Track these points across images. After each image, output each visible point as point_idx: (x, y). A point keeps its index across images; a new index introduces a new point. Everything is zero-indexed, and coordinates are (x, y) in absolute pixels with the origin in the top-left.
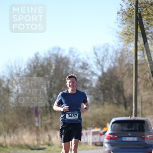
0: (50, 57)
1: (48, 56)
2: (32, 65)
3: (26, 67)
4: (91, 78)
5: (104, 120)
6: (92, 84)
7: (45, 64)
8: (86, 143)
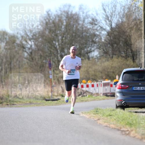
0: (61, 14)
1: (59, 13)
2: (44, 22)
4: (100, 33)
5: (113, 72)
6: (101, 38)
7: (57, 20)
8: (98, 94)
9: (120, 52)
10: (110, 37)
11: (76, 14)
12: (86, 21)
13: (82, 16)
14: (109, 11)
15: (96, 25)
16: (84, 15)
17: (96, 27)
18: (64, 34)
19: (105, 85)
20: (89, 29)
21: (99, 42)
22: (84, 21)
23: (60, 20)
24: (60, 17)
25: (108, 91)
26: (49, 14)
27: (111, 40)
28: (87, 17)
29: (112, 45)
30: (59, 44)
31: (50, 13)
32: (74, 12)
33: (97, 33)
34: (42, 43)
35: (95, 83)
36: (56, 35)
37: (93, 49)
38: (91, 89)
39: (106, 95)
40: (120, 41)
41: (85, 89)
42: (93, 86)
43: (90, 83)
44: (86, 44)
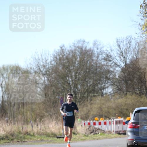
0: (75, 50)
1: (73, 48)
2: (58, 57)
3: (52, 59)
4: (114, 69)
5: (127, 109)
6: (115, 75)
7: (71, 56)
8: (110, 132)
9: (134, 89)
10: (124, 73)
11: (90, 50)
12: (100, 57)
13: (96, 51)
14: (123, 47)
15: (110, 61)
16: (99, 50)
17: (110, 63)
18: (77, 70)
19: (117, 123)
20: (103, 65)
21: (113, 78)
22: (98, 57)
23: (74, 56)
24: (73, 52)
25: (121, 129)
26: (62, 50)
27: (125, 77)
28: (101, 53)
29: (126, 82)
30: (72, 80)
31: (64, 48)
32: (88, 48)
33: (112, 69)
34: (56, 78)
35: (108, 121)
36: (70, 71)
37: (107, 85)
38: (103, 127)
39: (119, 133)
40: (134, 78)
41: (97, 126)
42: (105, 123)
43: (102, 121)
44: (100, 80)
